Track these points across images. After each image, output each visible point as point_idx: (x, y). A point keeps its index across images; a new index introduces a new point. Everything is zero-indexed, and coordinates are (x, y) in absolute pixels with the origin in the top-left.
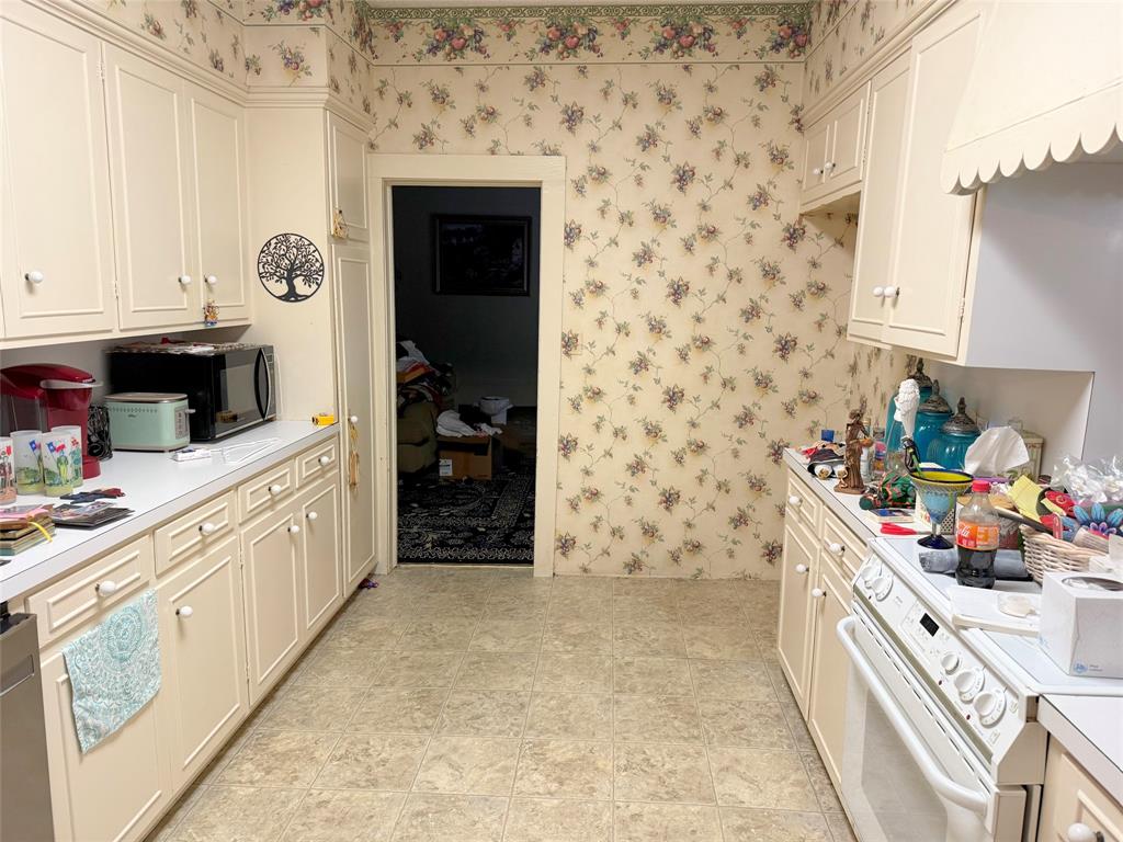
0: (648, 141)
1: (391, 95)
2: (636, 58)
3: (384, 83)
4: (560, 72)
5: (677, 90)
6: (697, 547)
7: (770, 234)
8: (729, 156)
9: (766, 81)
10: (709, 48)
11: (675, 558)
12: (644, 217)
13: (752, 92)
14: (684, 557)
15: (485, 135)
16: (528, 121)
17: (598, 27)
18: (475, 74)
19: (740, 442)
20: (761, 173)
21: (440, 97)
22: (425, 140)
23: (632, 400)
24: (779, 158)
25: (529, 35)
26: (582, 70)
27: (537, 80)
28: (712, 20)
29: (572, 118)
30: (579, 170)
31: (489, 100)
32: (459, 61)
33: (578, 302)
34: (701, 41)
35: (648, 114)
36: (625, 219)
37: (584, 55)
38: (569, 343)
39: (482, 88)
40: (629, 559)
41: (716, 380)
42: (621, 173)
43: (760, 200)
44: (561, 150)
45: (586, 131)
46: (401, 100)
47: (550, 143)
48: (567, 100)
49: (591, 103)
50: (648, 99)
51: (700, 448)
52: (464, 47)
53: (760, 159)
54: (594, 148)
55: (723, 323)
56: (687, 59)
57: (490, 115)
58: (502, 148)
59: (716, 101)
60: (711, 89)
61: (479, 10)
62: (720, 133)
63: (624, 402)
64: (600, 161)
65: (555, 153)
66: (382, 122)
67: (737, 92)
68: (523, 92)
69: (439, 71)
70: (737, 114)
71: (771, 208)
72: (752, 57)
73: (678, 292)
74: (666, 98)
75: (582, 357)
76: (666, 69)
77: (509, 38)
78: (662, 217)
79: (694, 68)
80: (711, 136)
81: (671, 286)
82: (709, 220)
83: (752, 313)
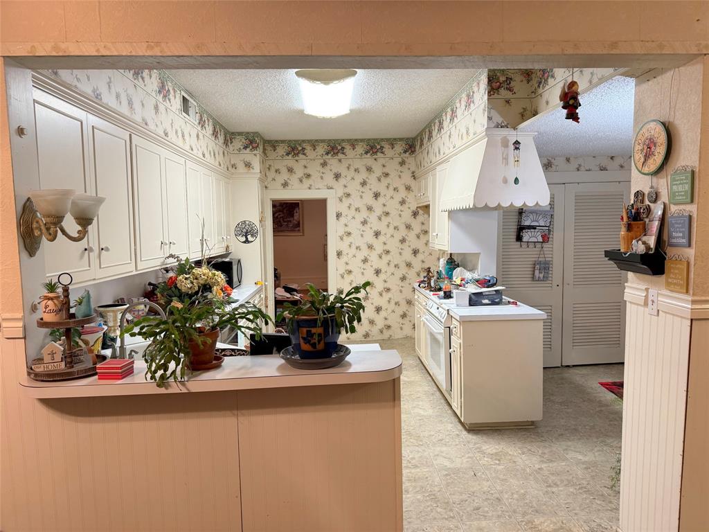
0: (364, 184)
1: (273, 169)
2: (358, 156)
3: (270, 166)
4: (333, 162)
5: (373, 167)
6: (389, 327)
7: (407, 214)
8: (391, 188)
9: (402, 163)
10: (383, 153)
11: (381, 332)
12: (364, 209)
13: (398, 167)
14: (385, 331)
15: (307, 182)
16: (322, 178)
17: (345, 147)
18: (303, 162)
19: (402, 287)
20: (403, 193)
21: (290, 170)
22: (285, 185)
23: (363, 274)
24: (408, 188)
25: (321, 149)
26: (340, 161)
27: (324, 164)
28: (383, 144)
29: (337, 176)
30: (340, 193)
31: (307, 171)
32: (297, 158)
33: (342, 239)
34: (380, 151)
35: (363, 175)
36: (357, 210)
37: (341, 156)
38: (339, 254)
39: (305, 167)
40: (364, 333)
41: (392, 265)
42: (355, 194)
43: (403, 202)
44: (334, 187)
45: (342, 181)
46: (276, 171)
47: (330, 185)
48: (335, 170)
49: (343, 171)
50: (363, 170)
51: (388, 290)
52: (298, 153)
53: (402, 189)
54: (345, 186)
55: (393, 245)
56: (375, 156)
57: (308, 176)
58: (313, 187)
59: (386, 170)
60: (384, 166)
61: (304, 141)
62: (388, 180)
63: (360, 275)
64: (347, 190)
65: (331, 188)
66: (270, 179)
67: (393, 167)
68: (320, 168)
69: (290, 161)
70: (393, 174)
71: (407, 205)
72: (397, 155)
73: (377, 234)
74: (369, 169)
75: (344, 259)
76: (369, 160)
77: (314, 150)
78: (370, 209)
79: (378, 160)
80: (385, 181)
81: (375, 232)
82: (386, 209)
83: (403, 241)
